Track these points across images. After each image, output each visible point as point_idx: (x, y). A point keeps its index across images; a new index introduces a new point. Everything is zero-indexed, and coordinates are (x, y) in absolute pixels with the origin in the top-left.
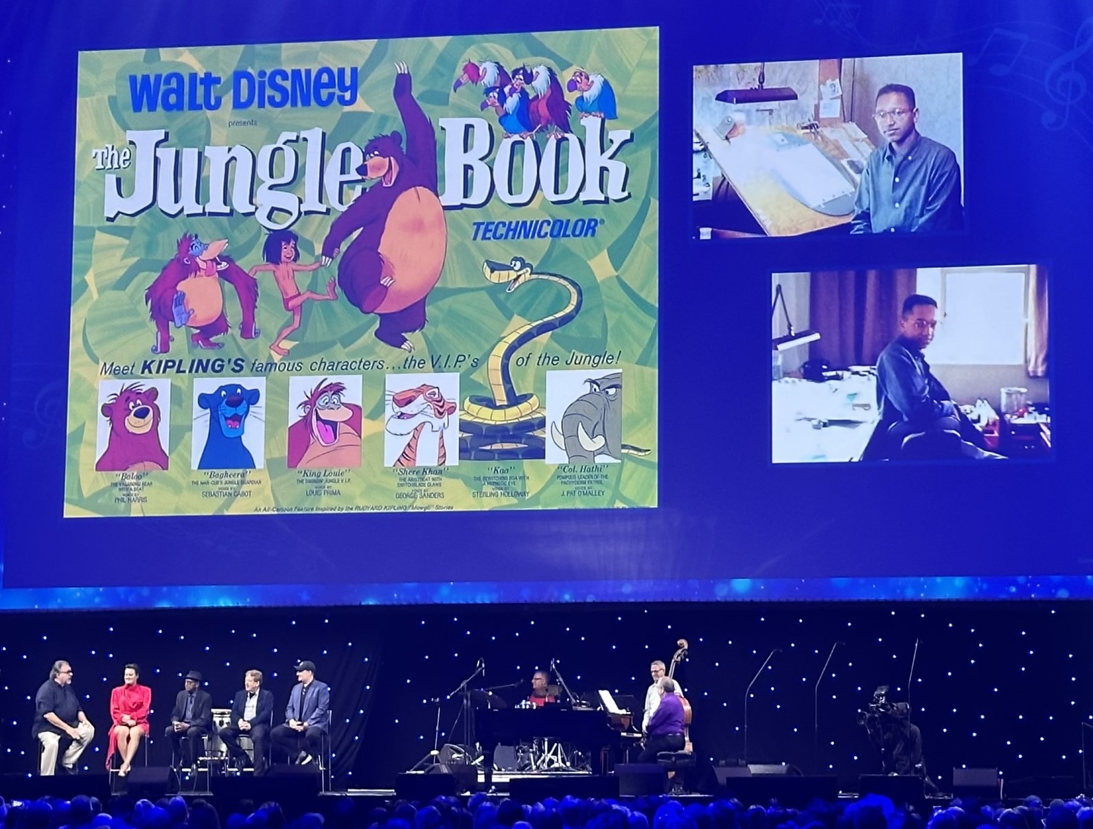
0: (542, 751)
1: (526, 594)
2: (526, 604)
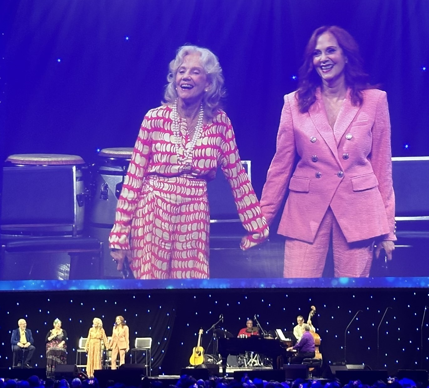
0: (250, 358)
1: (243, 284)
2: (243, 289)
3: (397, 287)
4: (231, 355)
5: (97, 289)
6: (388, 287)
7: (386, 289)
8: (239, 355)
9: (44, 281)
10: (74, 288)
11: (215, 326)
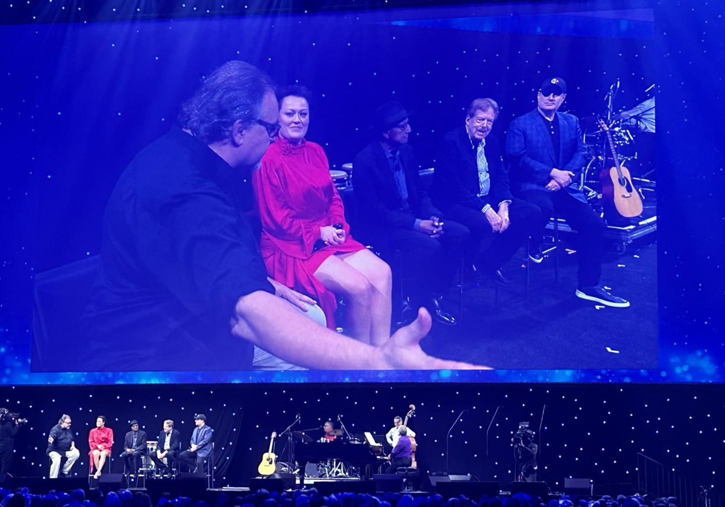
0: (332, 467)
1: (324, 378)
2: (323, 383)
3: (508, 382)
4: (310, 462)
5: (149, 383)
6: (499, 382)
7: (497, 384)
8: (319, 463)
9: (85, 373)
10: (121, 382)
11: (290, 428)
